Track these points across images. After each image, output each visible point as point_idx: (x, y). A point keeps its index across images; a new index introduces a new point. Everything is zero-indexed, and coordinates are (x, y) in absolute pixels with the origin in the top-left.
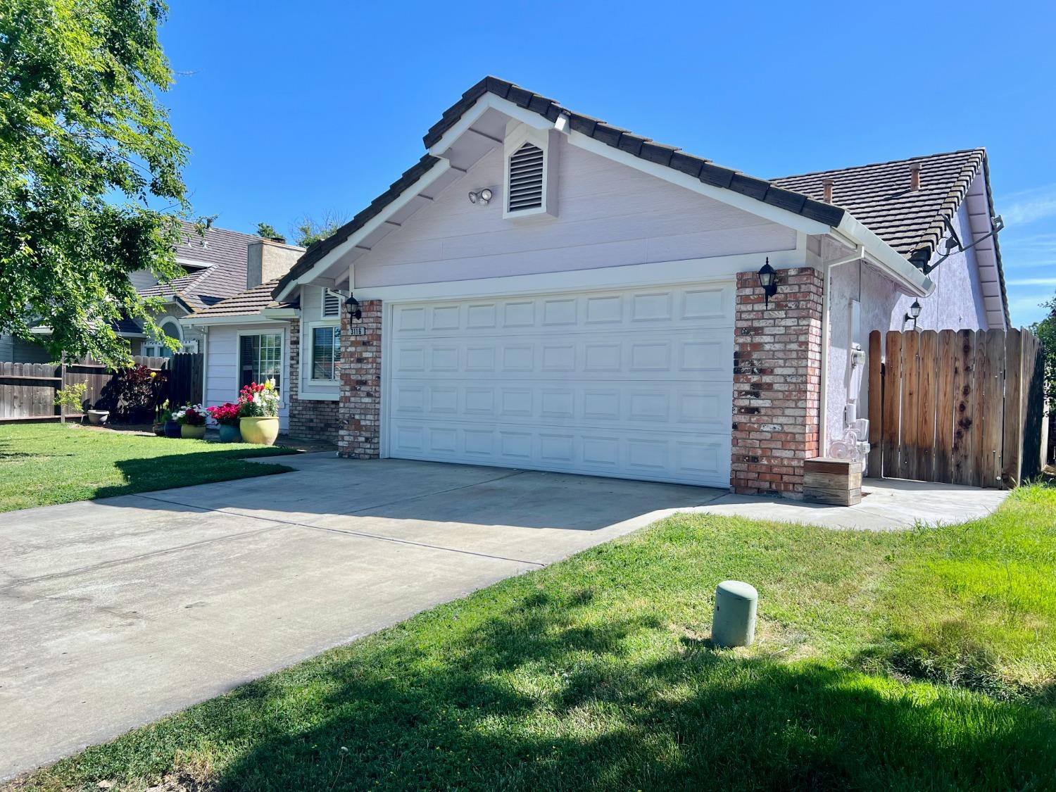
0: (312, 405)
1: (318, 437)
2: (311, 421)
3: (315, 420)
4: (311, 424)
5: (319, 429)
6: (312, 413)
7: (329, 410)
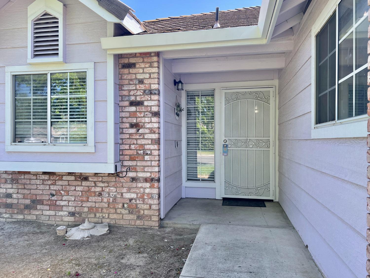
0: (10, 177)
1: (21, 217)
2: (9, 196)
3: (14, 196)
4: (9, 201)
5: (22, 207)
6: (10, 186)
7: (38, 182)
